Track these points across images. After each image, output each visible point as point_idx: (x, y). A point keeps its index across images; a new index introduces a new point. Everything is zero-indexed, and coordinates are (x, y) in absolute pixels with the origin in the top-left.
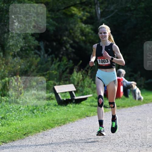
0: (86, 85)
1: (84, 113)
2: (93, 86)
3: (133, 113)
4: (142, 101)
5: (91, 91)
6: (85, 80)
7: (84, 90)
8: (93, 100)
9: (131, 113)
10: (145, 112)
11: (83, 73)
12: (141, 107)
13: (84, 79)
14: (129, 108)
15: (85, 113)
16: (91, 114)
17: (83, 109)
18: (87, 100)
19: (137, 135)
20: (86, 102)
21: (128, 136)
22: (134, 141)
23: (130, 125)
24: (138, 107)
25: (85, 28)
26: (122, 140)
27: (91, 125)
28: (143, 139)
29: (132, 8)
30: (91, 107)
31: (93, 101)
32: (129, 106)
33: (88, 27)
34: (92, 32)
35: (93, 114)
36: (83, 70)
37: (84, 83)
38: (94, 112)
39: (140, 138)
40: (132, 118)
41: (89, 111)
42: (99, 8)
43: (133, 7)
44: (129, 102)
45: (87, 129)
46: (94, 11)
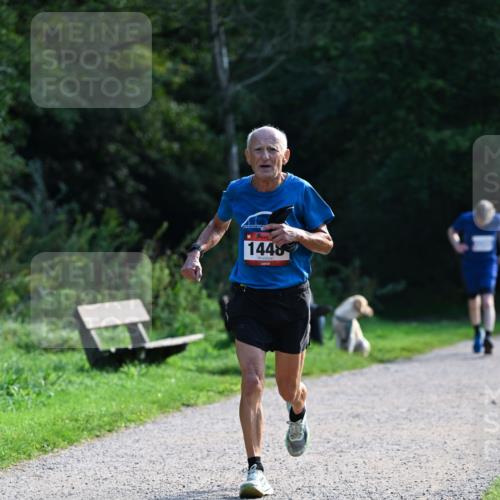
0: (184, 303)
1: (176, 394)
2: (206, 305)
3: (337, 393)
4: (366, 354)
5: (199, 322)
6: (179, 286)
7: (175, 319)
8: (206, 351)
9: (329, 393)
10: (375, 390)
11: (172, 263)
12: (362, 374)
13: (176, 283)
14: (324, 378)
15: (180, 395)
16: (198, 397)
17: (173, 380)
18: (186, 353)
19: (351, 467)
20: (184, 358)
21: (320, 469)
22: (342, 487)
23: (326, 435)
24: (354, 374)
25: (178, 114)
26: (300, 485)
27: (199, 433)
28: (370, 481)
29: (334, 53)
30: (200, 376)
31: (205, 355)
32: (323, 371)
33: (188, 111)
34: (203, 127)
35: (205, 399)
36: (173, 253)
37: (176, 295)
38: (208, 391)
39: (361, 474)
40: (333, 411)
41: (194, 388)
42: (224, 51)
43: (336, 48)
44: (324, 357)
45: (187, 449)
46: (208, 57)
